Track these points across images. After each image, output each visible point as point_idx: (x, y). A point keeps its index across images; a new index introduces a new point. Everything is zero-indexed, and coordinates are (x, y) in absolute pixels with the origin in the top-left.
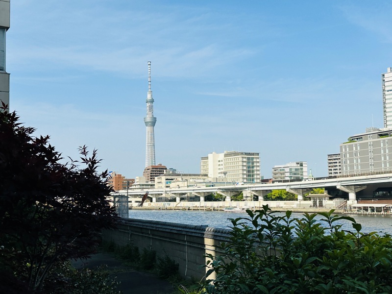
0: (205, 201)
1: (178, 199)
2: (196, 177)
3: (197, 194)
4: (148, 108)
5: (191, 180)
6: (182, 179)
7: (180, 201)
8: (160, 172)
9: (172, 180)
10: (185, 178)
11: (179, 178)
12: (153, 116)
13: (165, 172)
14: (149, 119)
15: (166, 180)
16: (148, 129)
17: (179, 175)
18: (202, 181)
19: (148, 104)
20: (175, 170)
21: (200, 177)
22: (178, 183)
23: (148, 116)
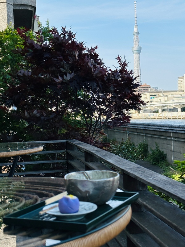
0: (182, 111)
1: (160, 111)
2: (174, 93)
3: (175, 107)
4: (135, 40)
5: (170, 96)
6: (163, 95)
7: (162, 112)
8: (146, 90)
9: (155, 95)
10: (165, 94)
11: (161, 94)
12: (139, 45)
13: (149, 90)
14: (135, 48)
15: (150, 96)
16: (135, 56)
17: (160, 92)
18: (179, 96)
19: (135, 36)
20: (157, 88)
21: (178, 93)
22: (160, 98)
23: (134, 46)
